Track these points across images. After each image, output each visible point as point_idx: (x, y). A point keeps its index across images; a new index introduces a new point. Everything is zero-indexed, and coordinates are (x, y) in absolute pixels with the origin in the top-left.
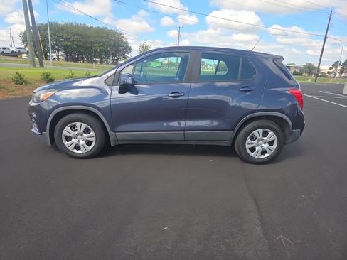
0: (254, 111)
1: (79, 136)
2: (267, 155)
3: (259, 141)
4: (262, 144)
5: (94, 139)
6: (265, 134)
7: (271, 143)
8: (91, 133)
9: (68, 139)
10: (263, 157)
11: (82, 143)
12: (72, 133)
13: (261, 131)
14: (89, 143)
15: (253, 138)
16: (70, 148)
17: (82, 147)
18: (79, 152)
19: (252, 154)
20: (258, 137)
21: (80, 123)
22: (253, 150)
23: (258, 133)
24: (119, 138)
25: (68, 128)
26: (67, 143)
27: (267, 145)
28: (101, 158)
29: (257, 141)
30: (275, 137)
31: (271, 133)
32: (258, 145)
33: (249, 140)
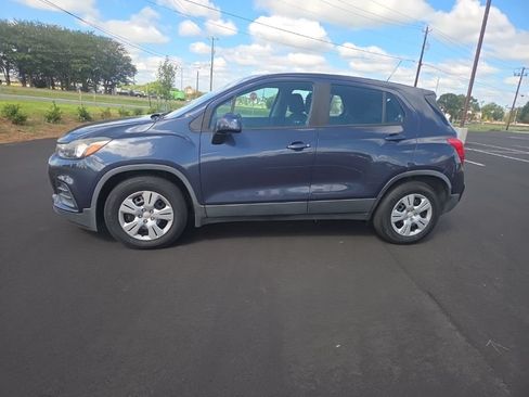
0: (405, 170)
1: (146, 214)
2: (417, 231)
3: (408, 211)
4: (412, 215)
5: (170, 218)
7: (423, 214)
8: (167, 207)
9: (128, 218)
10: (412, 233)
11: (151, 223)
12: (135, 209)
13: (412, 197)
14: (162, 224)
15: (402, 208)
16: (131, 233)
17: (151, 231)
18: (146, 238)
19: (399, 231)
20: (408, 206)
21: (150, 192)
22: (400, 224)
23: (408, 200)
24: (210, 213)
25: (128, 201)
26: (126, 224)
27: (418, 217)
28: (180, 247)
29: (405, 212)
30: (429, 206)
31: (424, 200)
32: (407, 218)
33: (396, 211)
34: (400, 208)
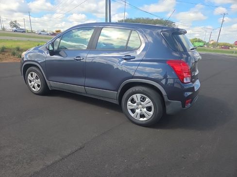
1: (34, 81)
2: (145, 119)
3: (138, 105)
5: (40, 84)
6: (143, 99)
8: (39, 80)
11: (36, 85)
12: (32, 79)
13: (139, 95)
16: (31, 87)
18: (35, 90)
19: (133, 115)
20: (137, 101)
21: (34, 73)
22: (133, 111)
24: (52, 85)
25: (30, 75)
26: (30, 84)
29: (136, 104)
30: (151, 104)
31: (148, 99)
32: (137, 108)
33: (130, 102)
34: (133, 101)
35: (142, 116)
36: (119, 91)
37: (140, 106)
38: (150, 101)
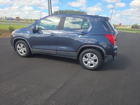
0: (86, 44)
1: (22, 49)
2: (93, 66)
3: (89, 59)
5: (26, 50)
6: (92, 56)
8: (25, 48)
9: (19, 49)
11: (23, 51)
13: (90, 54)
14: (25, 52)
16: (19, 53)
17: (23, 53)
19: (86, 65)
20: (88, 57)
21: (22, 44)
22: (86, 62)
24: (34, 51)
25: (18, 45)
26: (18, 51)
27: (93, 61)
28: (29, 58)
29: (88, 59)
30: (97, 58)
31: (95, 56)
32: (89, 61)
33: (84, 58)
34: (86, 57)
35: (92, 65)
36: (78, 52)
37: (90, 60)
38: (96, 56)
